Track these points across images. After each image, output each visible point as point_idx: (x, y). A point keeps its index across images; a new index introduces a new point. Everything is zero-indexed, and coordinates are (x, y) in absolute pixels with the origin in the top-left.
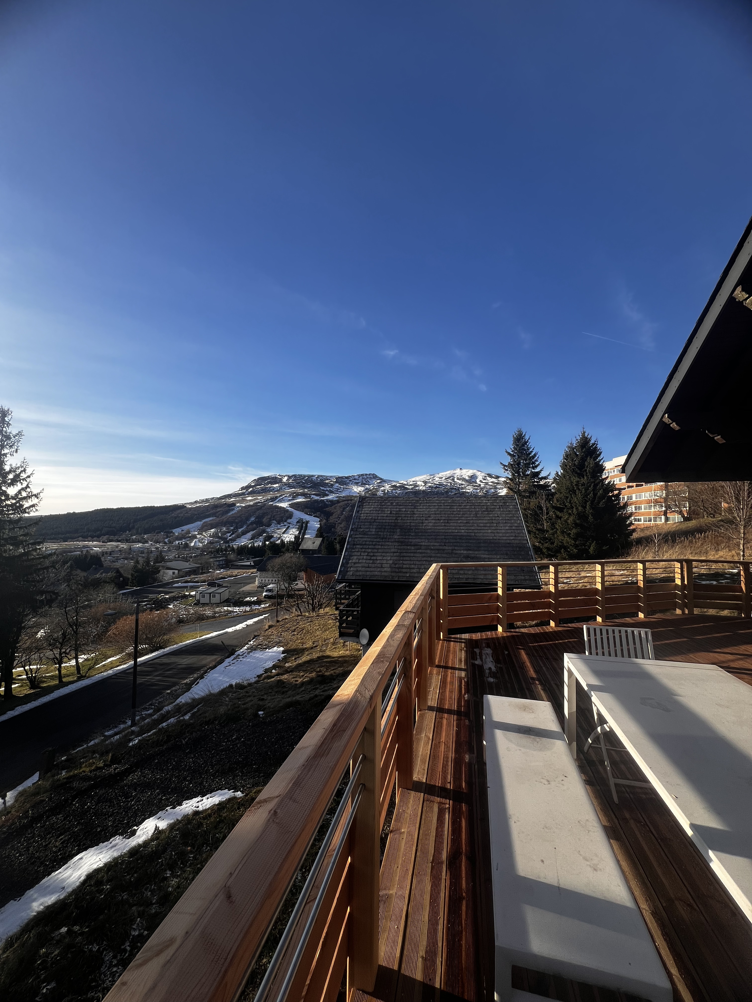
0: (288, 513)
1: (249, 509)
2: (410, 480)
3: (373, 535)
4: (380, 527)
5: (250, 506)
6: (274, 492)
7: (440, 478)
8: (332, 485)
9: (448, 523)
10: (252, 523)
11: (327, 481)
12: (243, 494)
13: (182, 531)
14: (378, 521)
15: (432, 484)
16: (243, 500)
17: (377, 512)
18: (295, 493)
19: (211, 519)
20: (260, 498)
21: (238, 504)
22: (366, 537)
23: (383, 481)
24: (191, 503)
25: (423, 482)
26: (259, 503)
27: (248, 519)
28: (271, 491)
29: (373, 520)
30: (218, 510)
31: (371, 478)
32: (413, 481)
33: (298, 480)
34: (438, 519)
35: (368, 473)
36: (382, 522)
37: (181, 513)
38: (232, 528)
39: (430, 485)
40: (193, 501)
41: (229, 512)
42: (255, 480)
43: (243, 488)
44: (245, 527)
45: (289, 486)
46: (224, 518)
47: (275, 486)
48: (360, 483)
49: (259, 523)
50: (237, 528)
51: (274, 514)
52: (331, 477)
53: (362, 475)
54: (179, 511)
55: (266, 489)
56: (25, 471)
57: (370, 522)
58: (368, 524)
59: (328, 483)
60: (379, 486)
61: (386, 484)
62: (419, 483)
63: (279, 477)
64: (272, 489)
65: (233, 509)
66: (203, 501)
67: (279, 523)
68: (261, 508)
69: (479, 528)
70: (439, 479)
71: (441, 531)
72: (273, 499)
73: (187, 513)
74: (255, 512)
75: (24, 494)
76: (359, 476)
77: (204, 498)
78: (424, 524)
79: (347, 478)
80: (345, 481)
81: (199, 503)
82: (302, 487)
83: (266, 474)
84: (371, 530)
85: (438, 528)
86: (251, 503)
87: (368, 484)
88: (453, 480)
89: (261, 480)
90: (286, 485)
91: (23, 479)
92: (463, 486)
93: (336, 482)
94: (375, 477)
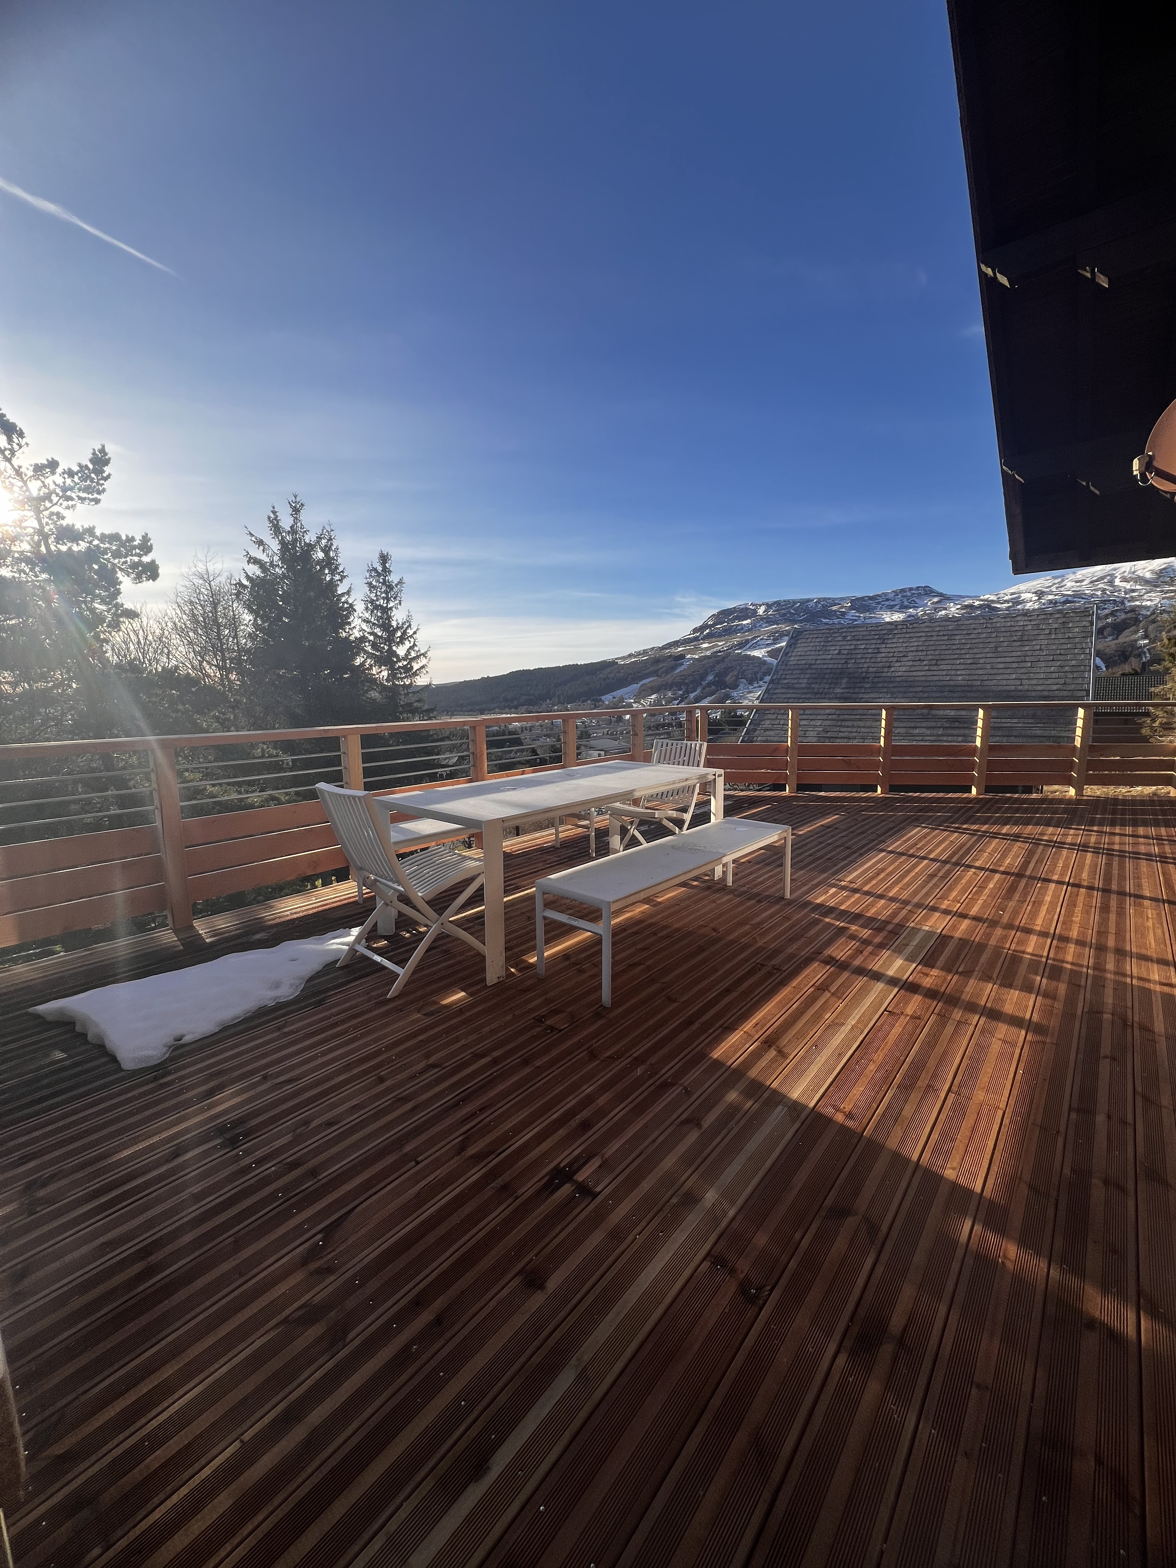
0: (765, 667)
1: (704, 662)
2: (1005, 591)
3: (803, 688)
4: (816, 676)
5: (706, 657)
6: (744, 633)
7: (1077, 582)
8: (843, 614)
9: (936, 665)
10: (709, 685)
11: (834, 608)
12: (696, 639)
13: (614, 698)
14: (816, 666)
15: (1055, 595)
16: (697, 649)
17: (817, 653)
18: (777, 632)
19: (651, 679)
20: (721, 644)
21: (689, 656)
22: (791, 691)
23: (945, 598)
24: (623, 658)
25: (1035, 593)
26: (720, 652)
27: (703, 677)
28: (739, 631)
29: (807, 666)
30: (660, 666)
31: (920, 594)
32: (1012, 594)
33: (784, 609)
34: (920, 660)
35: (914, 586)
36: (821, 669)
37: (611, 672)
38: (681, 692)
39: (1051, 597)
40: (626, 654)
41: (676, 669)
42: (714, 615)
43: (695, 630)
44: (699, 690)
45: (769, 621)
46: (669, 678)
47: (745, 622)
48: (898, 607)
49: (720, 683)
50: (688, 692)
51: (744, 668)
52: (842, 599)
53: (902, 591)
54: (608, 670)
55: (730, 629)
56: (410, 626)
57: (802, 669)
58: (798, 672)
59: (835, 611)
60: (935, 609)
61: (952, 604)
62: (1024, 596)
63: (751, 607)
64: (739, 627)
65: (682, 664)
66: (639, 654)
67: (751, 683)
68: (723, 661)
69: (995, 671)
70: (1074, 584)
71: (920, 678)
72: (741, 645)
73: (619, 672)
74: (713, 667)
75: (413, 654)
76: (896, 593)
77: (641, 648)
78: (893, 669)
79: (871, 598)
80: (868, 606)
81: (635, 657)
82: (790, 621)
83: (731, 605)
84: (801, 681)
85: (915, 674)
86: (708, 653)
87: (914, 607)
88: (1111, 583)
89: (724, 614)
90: (762, 619)
91: (411, 636)
92: (1136, 594)
93: (851, 608)
94: (928, 592)
